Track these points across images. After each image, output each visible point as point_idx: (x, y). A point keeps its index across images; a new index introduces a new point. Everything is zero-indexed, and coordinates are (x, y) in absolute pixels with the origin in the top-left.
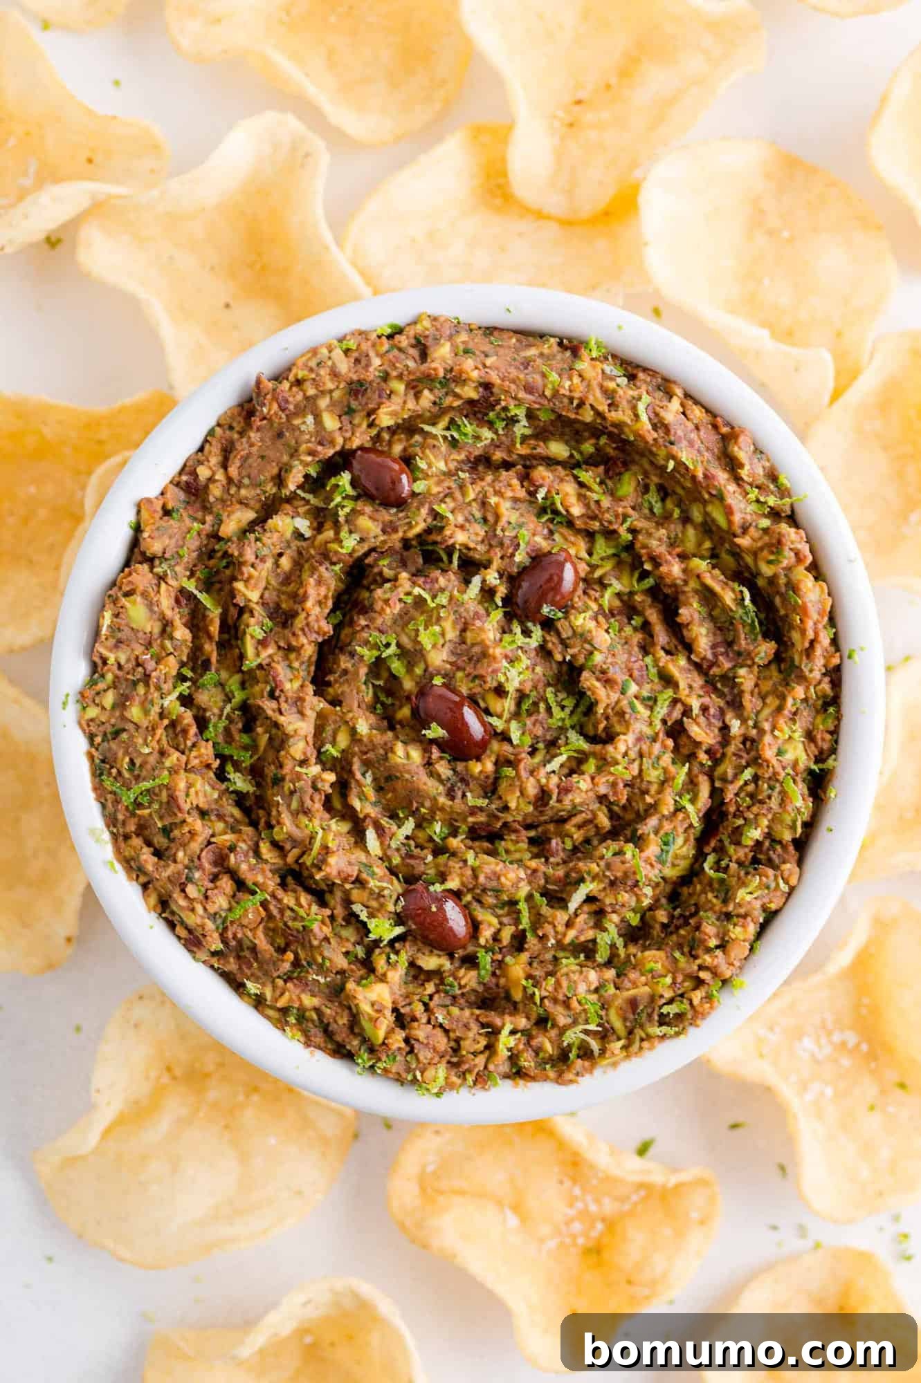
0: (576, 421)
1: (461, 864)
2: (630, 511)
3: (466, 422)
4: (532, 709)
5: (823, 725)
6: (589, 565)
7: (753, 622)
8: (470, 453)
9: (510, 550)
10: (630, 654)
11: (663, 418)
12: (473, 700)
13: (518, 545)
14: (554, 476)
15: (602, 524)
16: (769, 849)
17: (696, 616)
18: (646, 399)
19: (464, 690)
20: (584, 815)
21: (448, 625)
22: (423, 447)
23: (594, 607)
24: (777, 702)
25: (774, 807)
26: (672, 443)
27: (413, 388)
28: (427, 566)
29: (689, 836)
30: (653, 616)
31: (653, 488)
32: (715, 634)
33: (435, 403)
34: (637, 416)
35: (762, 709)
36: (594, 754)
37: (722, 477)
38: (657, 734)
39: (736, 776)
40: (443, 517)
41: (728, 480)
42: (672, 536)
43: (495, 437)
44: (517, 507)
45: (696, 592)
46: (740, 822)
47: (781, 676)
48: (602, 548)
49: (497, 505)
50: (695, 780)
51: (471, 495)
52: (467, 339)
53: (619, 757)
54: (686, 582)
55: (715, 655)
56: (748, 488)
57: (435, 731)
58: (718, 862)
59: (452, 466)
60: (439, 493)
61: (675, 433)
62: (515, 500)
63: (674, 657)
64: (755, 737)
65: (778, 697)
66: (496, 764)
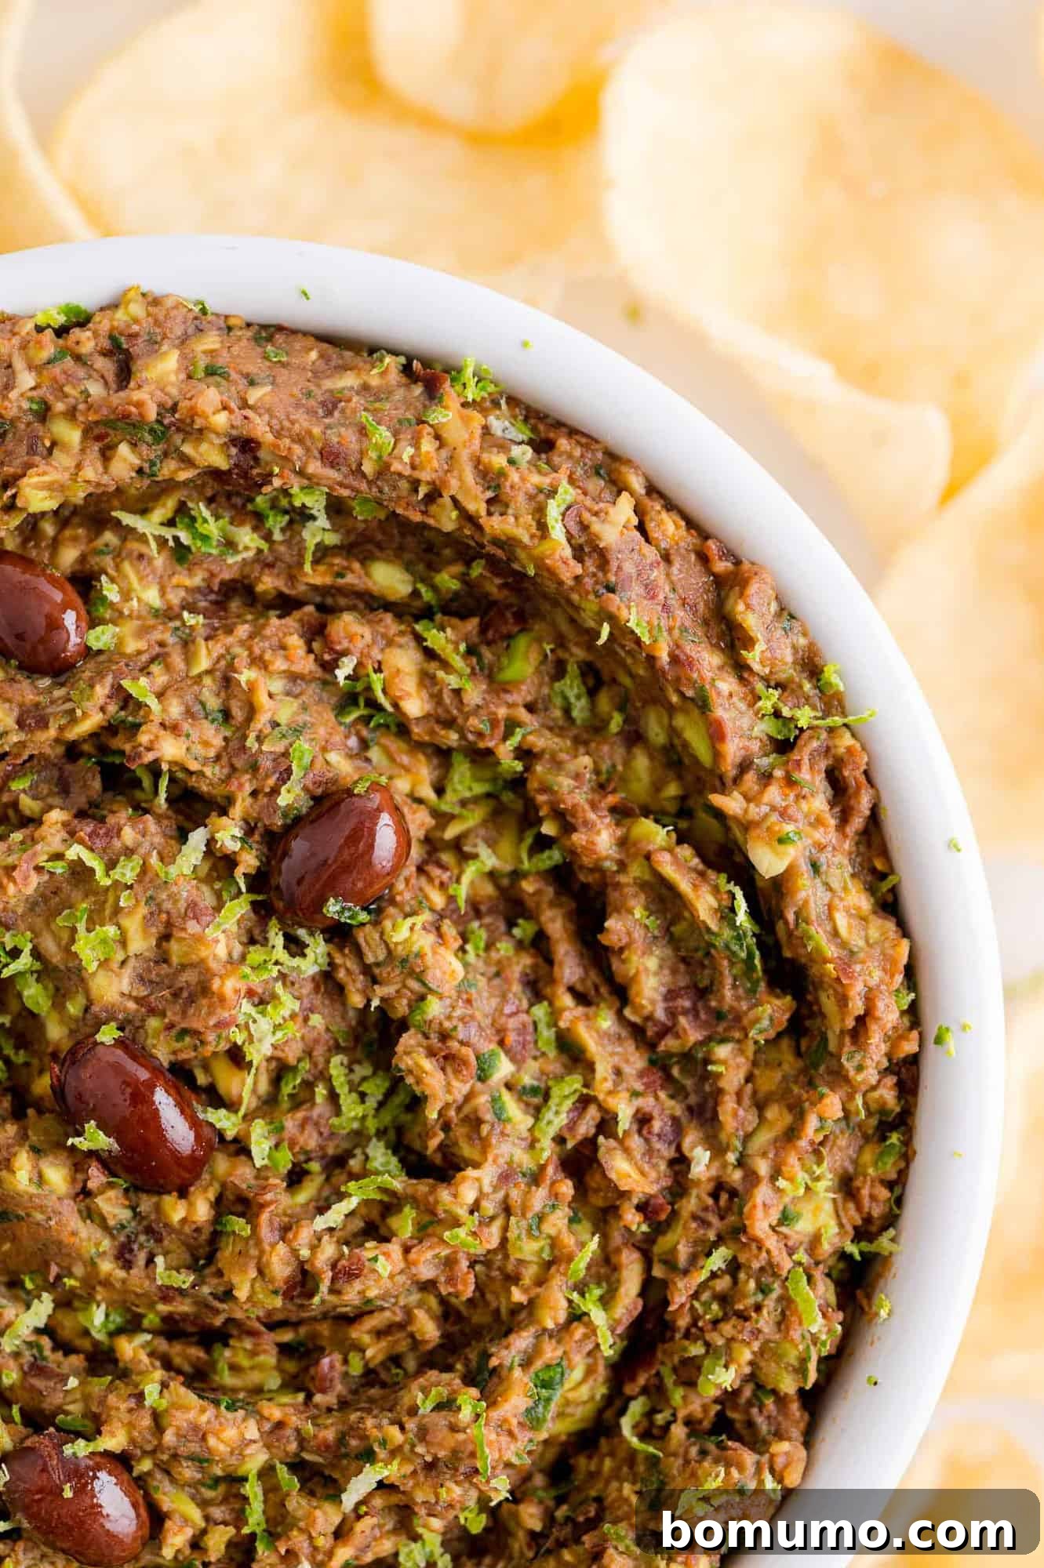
0: (424, 526)
1: (132, 1403)
2: (523, 714)
3: (206, 513)
4: (303, 1095)
5: (876, 1167)
6: (435, 813)
7: (750, 956)
8: (212, 575)
9: (271, 782)
10: (504, 997)
11: (598, 537)
12: (181, 1076)
13: (289, 771)
14: (374, 633)
15: (463, 737)
16: (749, 1404)
17: (638, 934)
18: (567, 493)
19: (163, 1054)
20: (387, 1314)
21: (133, 924)
22: (118, 555)
23: (438, 899)
24: (788, 1119)
25: (766, 1330)
26: (611, 589)
27: (99, 438)
28: (109, 795)
29: (595, 1364)
30: (556, 924)
31: (572, 669)
32: (674, 972)
33: (140, 471)
34: (543, 527)
35: (755, 1130)
36: (414, 1201)
37: (708, 660)
38: (542, 1168)
39: (694, 1259)
40: (140, 705)
41: (721, 668)
42: (604, 768)
43: (264, 546)
44: (297, 690)
45: (643, 886)
46: (696, 1350)
47: (800, 1064)
48: (464, 782)
49: (252, 686)
50: (614, 1260)
51: (203, 663)
52: (217, 346)
53: (462, 1212)
54: (622, 866)
55: (672, 1013)
56: (760, 686)
57: (95, 1138)
58: (650, 1413)
59: (175, 598)
60: (139, 653)
61: (619, 568)
62: (293, 677)
63: (591, 1010)
64: (740, 1188)
65: (790, 1108)
66: (218, 1204)
